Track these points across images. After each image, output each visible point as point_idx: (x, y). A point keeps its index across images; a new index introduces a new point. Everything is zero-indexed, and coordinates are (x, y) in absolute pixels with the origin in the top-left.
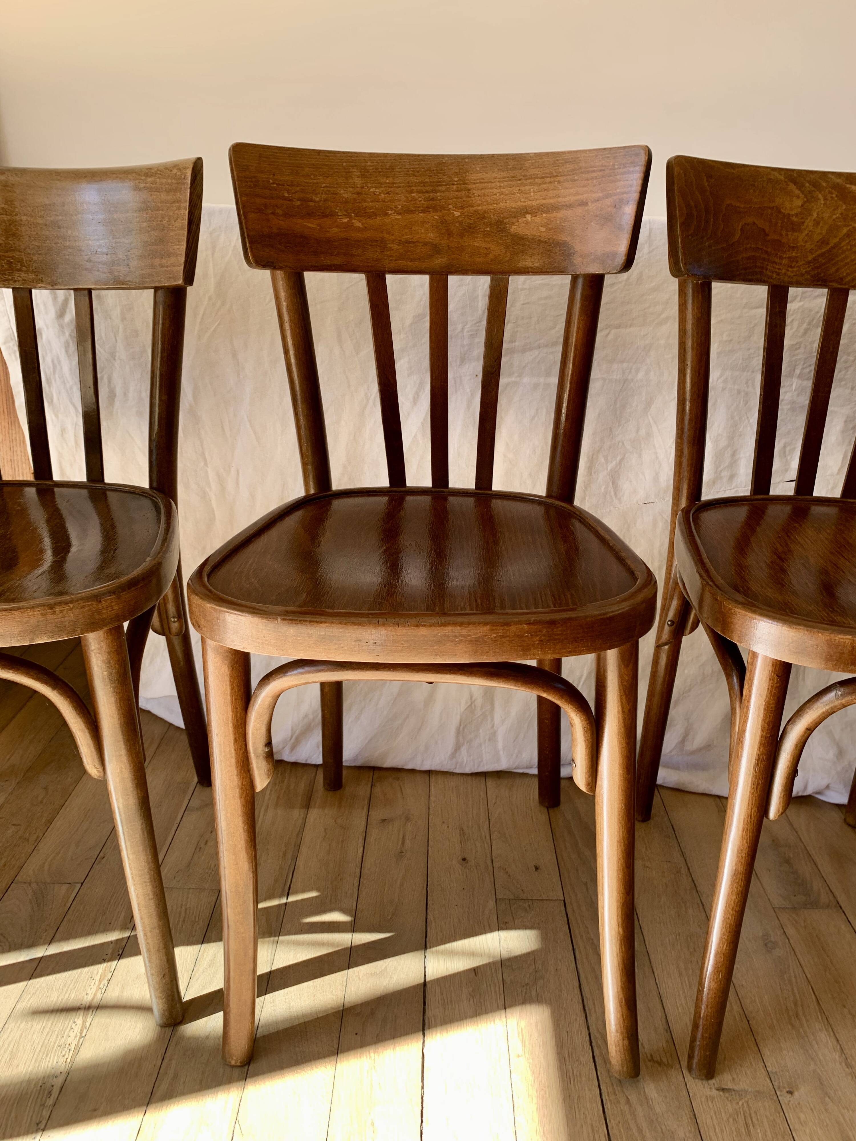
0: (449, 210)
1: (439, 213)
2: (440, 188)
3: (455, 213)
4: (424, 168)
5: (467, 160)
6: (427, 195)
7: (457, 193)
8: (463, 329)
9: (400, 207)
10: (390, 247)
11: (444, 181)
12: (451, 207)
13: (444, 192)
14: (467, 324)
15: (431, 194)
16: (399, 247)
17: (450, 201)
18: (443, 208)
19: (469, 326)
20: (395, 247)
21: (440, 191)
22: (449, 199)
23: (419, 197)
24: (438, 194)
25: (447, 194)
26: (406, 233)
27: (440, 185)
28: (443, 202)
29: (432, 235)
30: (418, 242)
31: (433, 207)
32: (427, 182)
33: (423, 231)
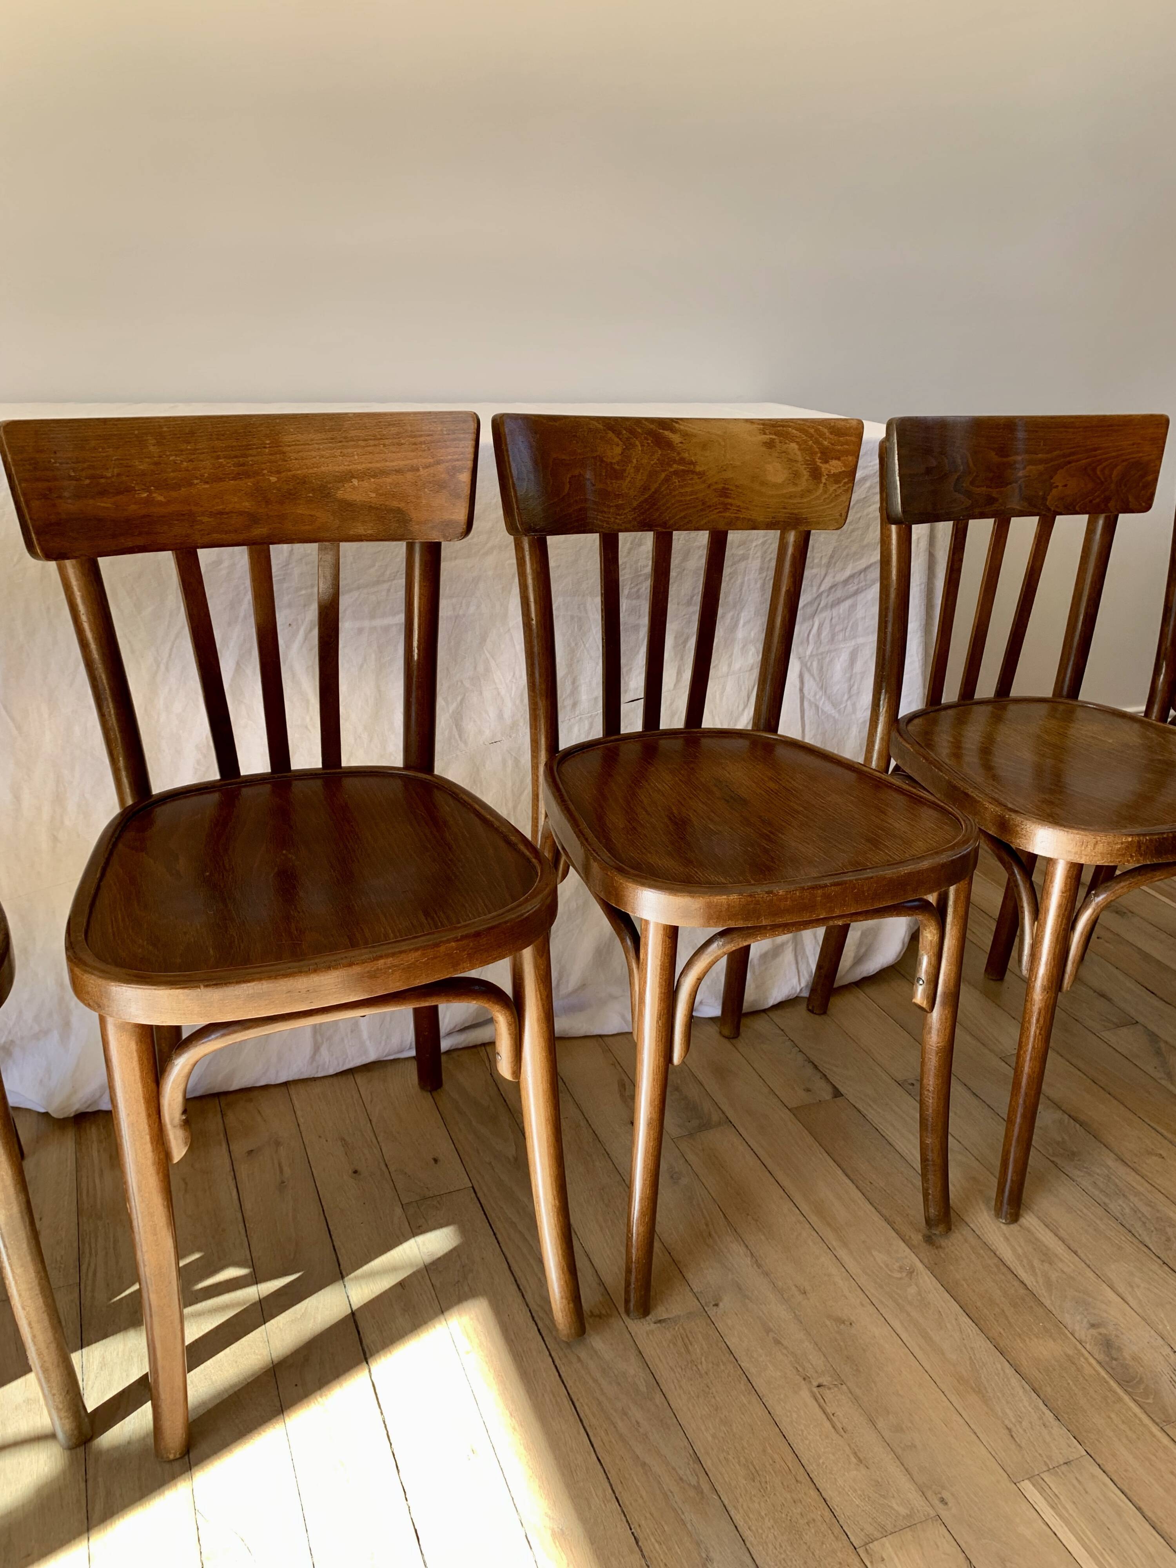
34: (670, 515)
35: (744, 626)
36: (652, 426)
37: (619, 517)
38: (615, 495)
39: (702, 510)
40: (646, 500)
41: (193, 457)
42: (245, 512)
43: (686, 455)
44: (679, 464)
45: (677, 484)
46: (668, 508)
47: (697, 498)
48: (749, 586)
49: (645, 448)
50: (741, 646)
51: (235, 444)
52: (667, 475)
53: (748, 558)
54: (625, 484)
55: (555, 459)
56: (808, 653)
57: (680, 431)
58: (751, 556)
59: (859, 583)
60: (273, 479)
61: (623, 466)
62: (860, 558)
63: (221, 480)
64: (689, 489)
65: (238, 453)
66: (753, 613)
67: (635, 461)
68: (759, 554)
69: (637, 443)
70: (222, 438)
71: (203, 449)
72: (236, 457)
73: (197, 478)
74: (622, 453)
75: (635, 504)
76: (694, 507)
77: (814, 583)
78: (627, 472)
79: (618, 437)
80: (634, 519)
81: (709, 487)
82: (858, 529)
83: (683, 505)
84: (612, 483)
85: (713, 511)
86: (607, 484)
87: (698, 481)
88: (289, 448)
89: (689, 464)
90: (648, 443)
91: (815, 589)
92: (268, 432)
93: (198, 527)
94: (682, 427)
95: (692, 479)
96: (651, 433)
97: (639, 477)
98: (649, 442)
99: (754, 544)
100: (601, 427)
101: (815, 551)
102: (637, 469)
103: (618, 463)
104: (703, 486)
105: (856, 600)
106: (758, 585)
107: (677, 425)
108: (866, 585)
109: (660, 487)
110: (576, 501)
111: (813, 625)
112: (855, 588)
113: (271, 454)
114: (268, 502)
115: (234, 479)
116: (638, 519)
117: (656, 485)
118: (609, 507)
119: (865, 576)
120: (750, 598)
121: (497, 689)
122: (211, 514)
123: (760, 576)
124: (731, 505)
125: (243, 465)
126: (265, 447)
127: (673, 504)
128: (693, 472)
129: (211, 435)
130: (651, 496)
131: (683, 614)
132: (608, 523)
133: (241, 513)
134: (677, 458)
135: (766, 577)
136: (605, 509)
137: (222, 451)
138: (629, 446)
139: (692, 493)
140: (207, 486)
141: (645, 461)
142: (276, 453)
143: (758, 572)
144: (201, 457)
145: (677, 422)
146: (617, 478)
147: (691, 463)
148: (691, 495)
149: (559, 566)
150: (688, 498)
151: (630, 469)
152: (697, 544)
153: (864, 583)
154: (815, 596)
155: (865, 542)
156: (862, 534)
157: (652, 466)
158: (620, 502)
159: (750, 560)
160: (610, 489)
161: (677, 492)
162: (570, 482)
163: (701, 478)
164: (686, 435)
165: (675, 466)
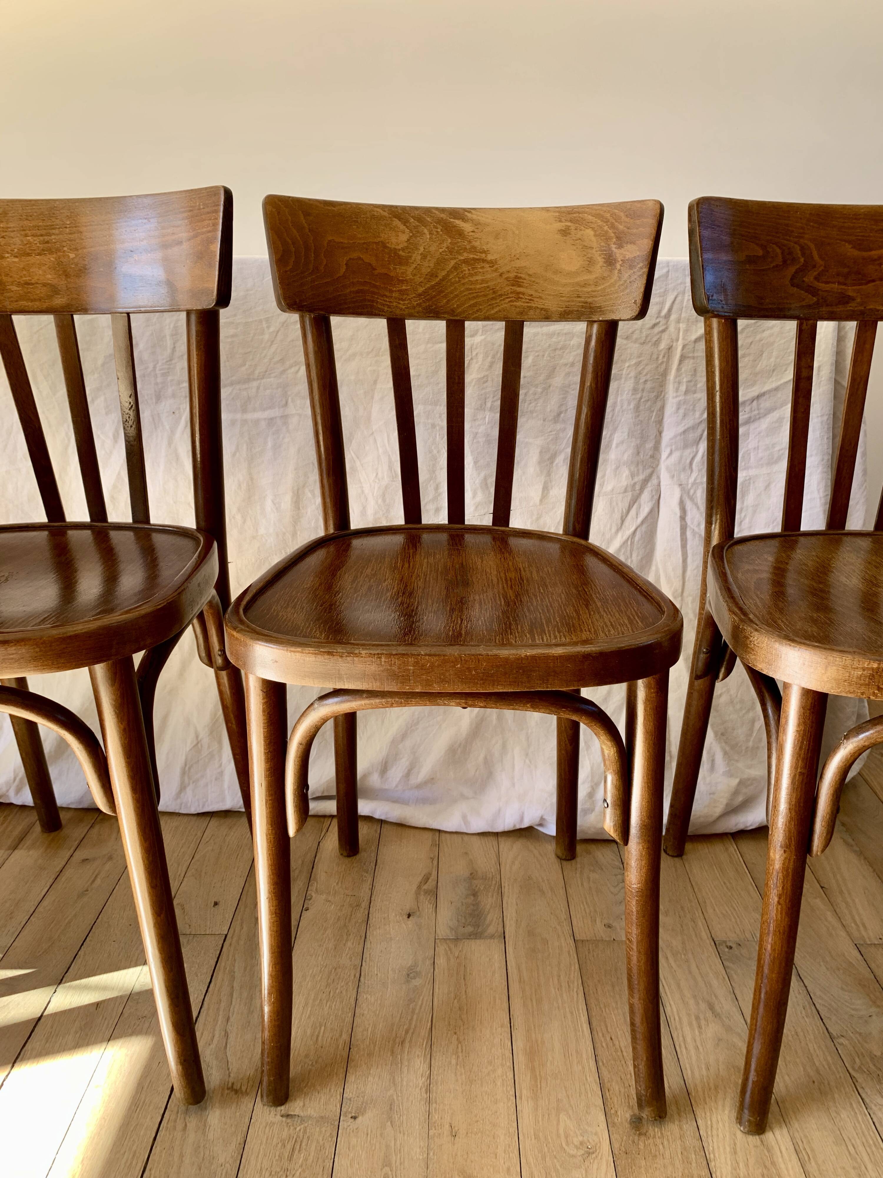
0: (64, 251)
1: (54, 256)
2: (54, 231)
3: (70, 255)
4: (36, 212)
5: (77, 204)
6: (41, 238)
7: (70, 236)
8: (155, 367)
9: (16, 250)
10: (10, 289)
11: (57, 225)
12: (65, 249)
13: (58, 235)
14: (158, 363)
15: (46, 237)
16: (18, 289)
17: (64, 244)
18: (58, 250)
19: (160, 364)
20: (14, 288)
21: (54, 234)
22: (63, 241)
23: (34, 240)
24: (53, 237)
25: (61, 236)
26: (24, 275)
27: (54, 229)
28: (58, 245)
29: (50, 276)
30: (37, 283)
31: (48, 249)
32: (41, 226)
33: (41, 272)
34: (458, 303)
35: (617, 447)
36: (442, 215)
37: (401, 302)
38: (398, 280)
39: (493, 299)
40: (433, 287)
41: (5, 234)
42: (48, 284)
43: (477, 244)
44: (470, 252)
45: (467, 272)
46: (457, 296)
47: (488, 287)
48: (622, 407)
49: (434, 237)
50: (614, 467)
51: (41, 224)
52: (456, 263)
53: (621, 378)
54: (410, 270)
55: (330, 241)
56: (691, 480)
57: (472, 220)
58: (624, 376)
59: (751, 411)
60: (72, 256)
61: (409, 252)
62: (753, 385)
63: (29, 255)
64: (479, 278)
65: (43, 232)
66: (626, 434)
67: (422, 249)
68: (632, 374)
69: (426, 231)
70: (30, 218)
71: (14, 227)
72: (42, 235)
73: (8, 253)
74: (408, 240)
75: (421, 290)
76: (485, 296)
78: (413, 258)
79: (405, 225)
80: (419, 305)
81: (501, 275)
82: (749, 354)
83: (473, 293)
84: (395, 269)
85: (504, 300)
86: (390, 269)
87: (489, 269)
88: (85, 229)
89: (480, 252)
90: (437, 232)
92: (69, 214)
93: (8, 294)
94: (474, 217)
95: (483, 267)
96: (440, 221)
97: (426, 264)
98: (439, 230)
99: (627, 365)
100: (386, 214)
101: (698, 375)
102: (424, 257)
103: (403, 249)
104: (495, 274)
106: (632, 406)
107: (469, 215)
108: (759, 414)
109: (448, 275)
110: (353, 283)
111: (697, 452)
113: (70, 234)
114: (67, 276)
115: (39, 254)
116: (424, 305)
117: (444, 273)
118: (391, 291)
119: (758, 405)
120: (623, 420)
121: (362, 487)
122: (19, 284)
123: (634, 397)
124: (523, 294)
125: (47, 242)
126: (66, 228)
127: (462, 292)
128: (484, 261)
129: (22, 216)
130: (438, 284)
131: (549, 430)
132: (389, 307)
133: (44, 285)
134: (468, 247)
135: (641, 398)
136: (387, 294)
137: (30, 230)
138: (416, 233)
139: (483, 281)
140: (16, 260)
141: (433, 249)
142: (74, 233)
143: (630, 393)
144: (12, 234)
145: (469, 212)
146: (400, 264)
147: (484, 252)
148: (482, 284)
149: (419, 375)
150: (478, 286)
151: (416, 257)
152: (563, 361)
153: (756, 412)
154: (698, 421)
155: (758, 368)
157: (441, 253)
158: (404, 287)
159: (623, 380)
160: (392, 274)
161: (467, 280)
162: (346, 264)
163: (493, 266)
164: (477, 224)
165: (465, 254)
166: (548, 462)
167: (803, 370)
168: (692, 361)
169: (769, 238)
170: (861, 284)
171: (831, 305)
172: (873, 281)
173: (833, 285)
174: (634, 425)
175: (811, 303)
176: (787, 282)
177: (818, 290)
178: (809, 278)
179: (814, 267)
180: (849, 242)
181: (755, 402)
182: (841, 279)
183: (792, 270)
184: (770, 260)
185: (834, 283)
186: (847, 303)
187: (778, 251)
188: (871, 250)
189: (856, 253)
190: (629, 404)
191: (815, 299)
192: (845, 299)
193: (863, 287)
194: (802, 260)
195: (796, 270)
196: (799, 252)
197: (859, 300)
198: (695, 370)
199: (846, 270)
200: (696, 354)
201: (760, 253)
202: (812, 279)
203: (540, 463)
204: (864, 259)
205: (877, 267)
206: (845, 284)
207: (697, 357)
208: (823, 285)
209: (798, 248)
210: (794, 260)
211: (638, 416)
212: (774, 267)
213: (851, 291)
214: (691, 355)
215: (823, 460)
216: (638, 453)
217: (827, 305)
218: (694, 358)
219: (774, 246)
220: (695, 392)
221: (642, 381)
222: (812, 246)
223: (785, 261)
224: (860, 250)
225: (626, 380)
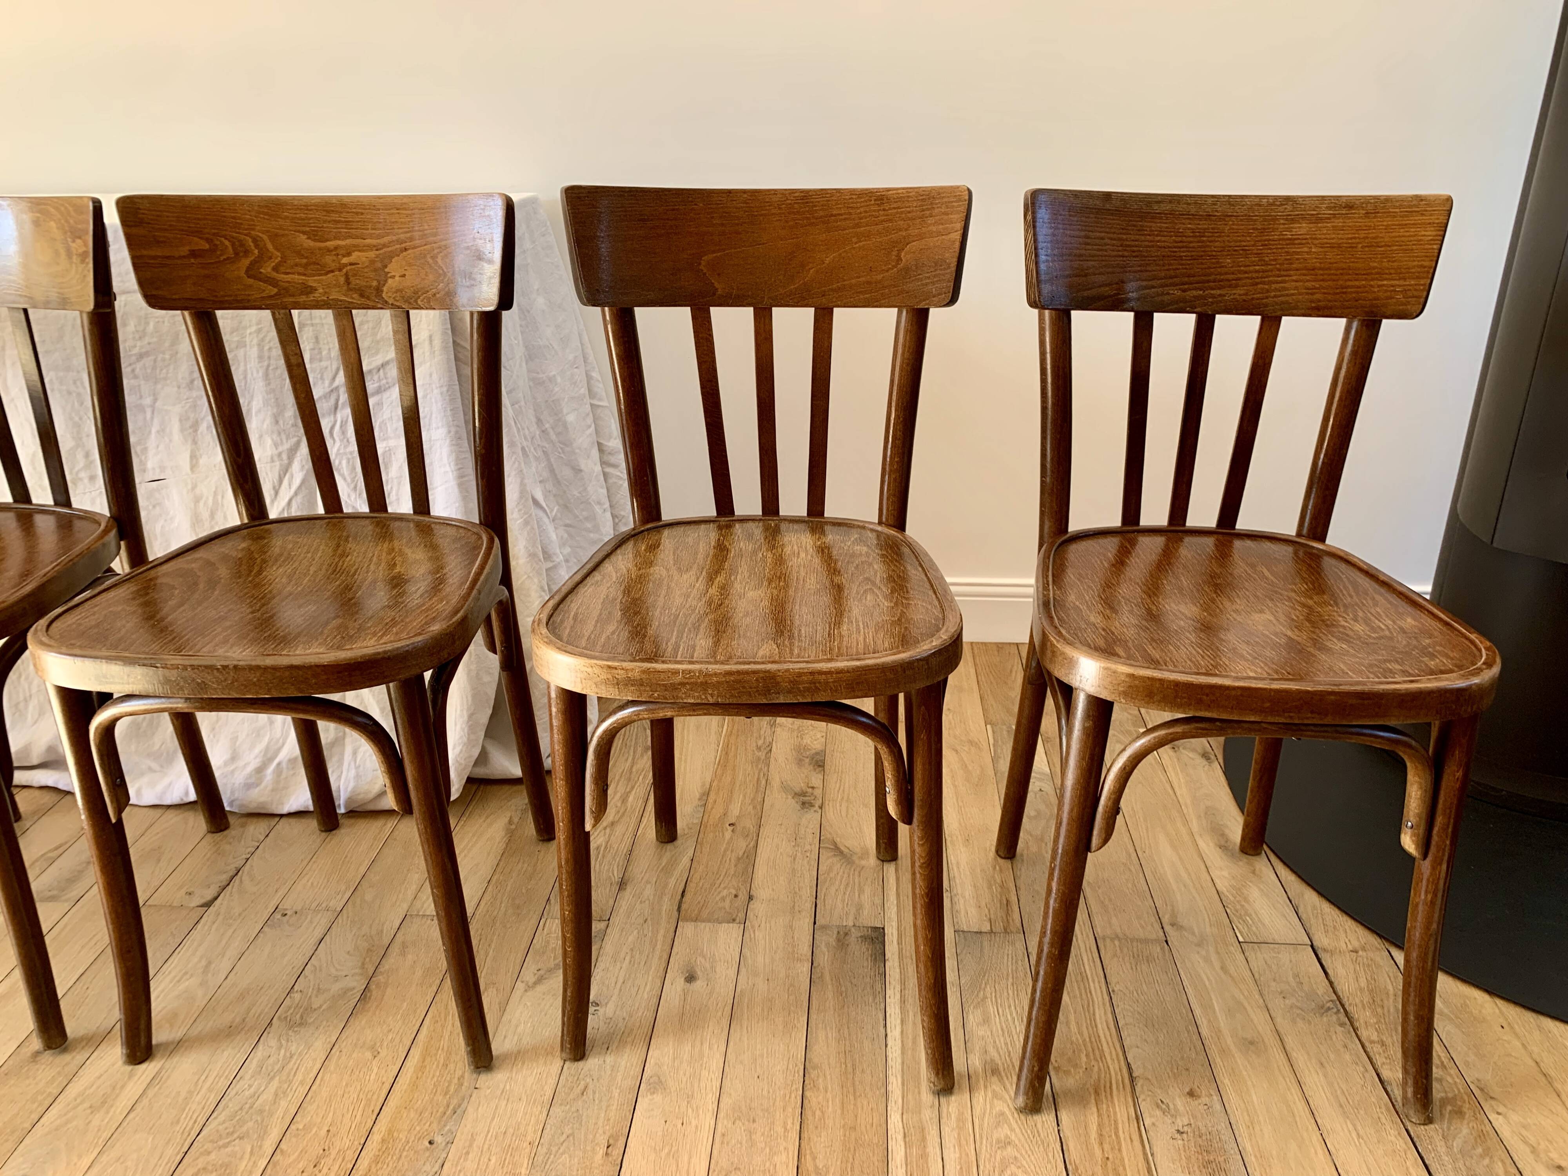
35: (256, 415)
50: (257, 436)
53: (245, 346)
58: (248, 343)
59: (380, 380)
62: (377, 353)
66: (261, 402)
68: (255, 341)
77: (325, 376)
91: (327, 383)
99: (248, 331)
101: (321, 342)
105: (382, 399)
106: (261, 374)
108: (387, 383)
111: (335, 422)
112: (376, 385)
119: (385, 374)
131: (185, 397)
135: (268, 366)
143: (257, 360)
153: (384, 381)
154: (328, 390)
155: (379, 337)
156: (374, 328)
166: (191, 430)
167: (291, 357)
168: (311, 328)
169: (216, 231)
170: (321, 275)
171: (293, 296)
172: (332, 271)
173: (293, 276)
174: (267, 394)
175: (272, 293)
176: (242, 273)
177: (278, 281)
178: (267, 269)
179: (271, 258)
180: (304, 233)
181: (381, 371)
182: (300, 270)
183: (246, 262)
184: (218, 253)
185: (293, 273)
186: (311, 293)
187: (227, 243)
188: (327, 240)
189: (311, 243)
190: (258, 372)
191: (275, 290)
192: (310, 290)
193: (324, 277)
194: (256, 251)
195: (251, 262)
196: (252, 244)
197: (321, 291)
198: (317, 338)
199: (304, 261)
200: (314, 322)
201: (207, 246)
202: (269, 270)
203: (182, 430)
204: (320, 249)
205: (335, 258)
206: (305, 275)
207: (317, 324)
208: (283, 276)
209: (250, 240)
210: (247, 252)
211: (269, 384)
212: (225, 260)
213: (312, 282)
214: (309, 322)
215: (449, 432)
216: (277, 422)
217: (290, 296)
218: (312, 325)
219: (223, 239)
220: (321, 360)
221: (266, 348)
222: (265, 237)
223: (237, 254)
224: (315, 240)
225: (251, 348)
